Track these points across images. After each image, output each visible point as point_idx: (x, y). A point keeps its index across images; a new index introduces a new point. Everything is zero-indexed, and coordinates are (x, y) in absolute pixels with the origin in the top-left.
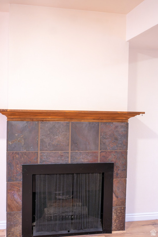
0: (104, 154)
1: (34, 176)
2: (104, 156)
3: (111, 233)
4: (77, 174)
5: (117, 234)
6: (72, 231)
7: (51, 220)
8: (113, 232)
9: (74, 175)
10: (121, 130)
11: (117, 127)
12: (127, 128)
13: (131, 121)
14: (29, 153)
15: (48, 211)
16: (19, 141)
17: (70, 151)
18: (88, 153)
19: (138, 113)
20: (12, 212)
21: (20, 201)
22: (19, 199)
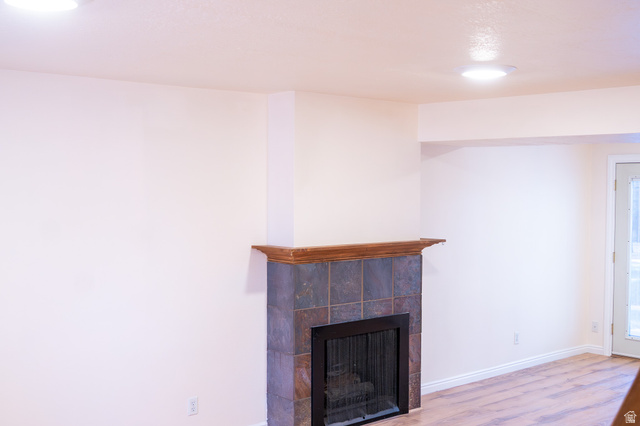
0: (397, 301)
1: (326, 341)
2: (397, 305)
3: (407, 412)
4: (371, 333)
5: (415, 413)
6: (368, 417)
7: (338, 406)
8: (410, 411)
9: (369, 335)
10: (415, 265)
11: (410, 262)
12: (421, 262)
13: (425, 252)
14: (319, 309)
15: (330, 393)
16: (308, 293)
17: (362, 302)
18: (381, 302)
19: (437, 242)
20: (301, 400)
21: (308, 381)
22: (307, 378)
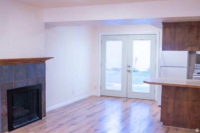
0: (37, 79)
1: (13, 95)
2: (38, 81)
3: (42, 119)
4: (29, 91)
5: (44, 119)
6: (28, 122)
7: (17, 119)
11: (42, 65)
13: (47, 62)
14: (10, 83)
15: (14, 115)
16: (5, 77)
17: (25, 80)
18: (32, 80)
19: (51, 58)
20: (4, 118)
